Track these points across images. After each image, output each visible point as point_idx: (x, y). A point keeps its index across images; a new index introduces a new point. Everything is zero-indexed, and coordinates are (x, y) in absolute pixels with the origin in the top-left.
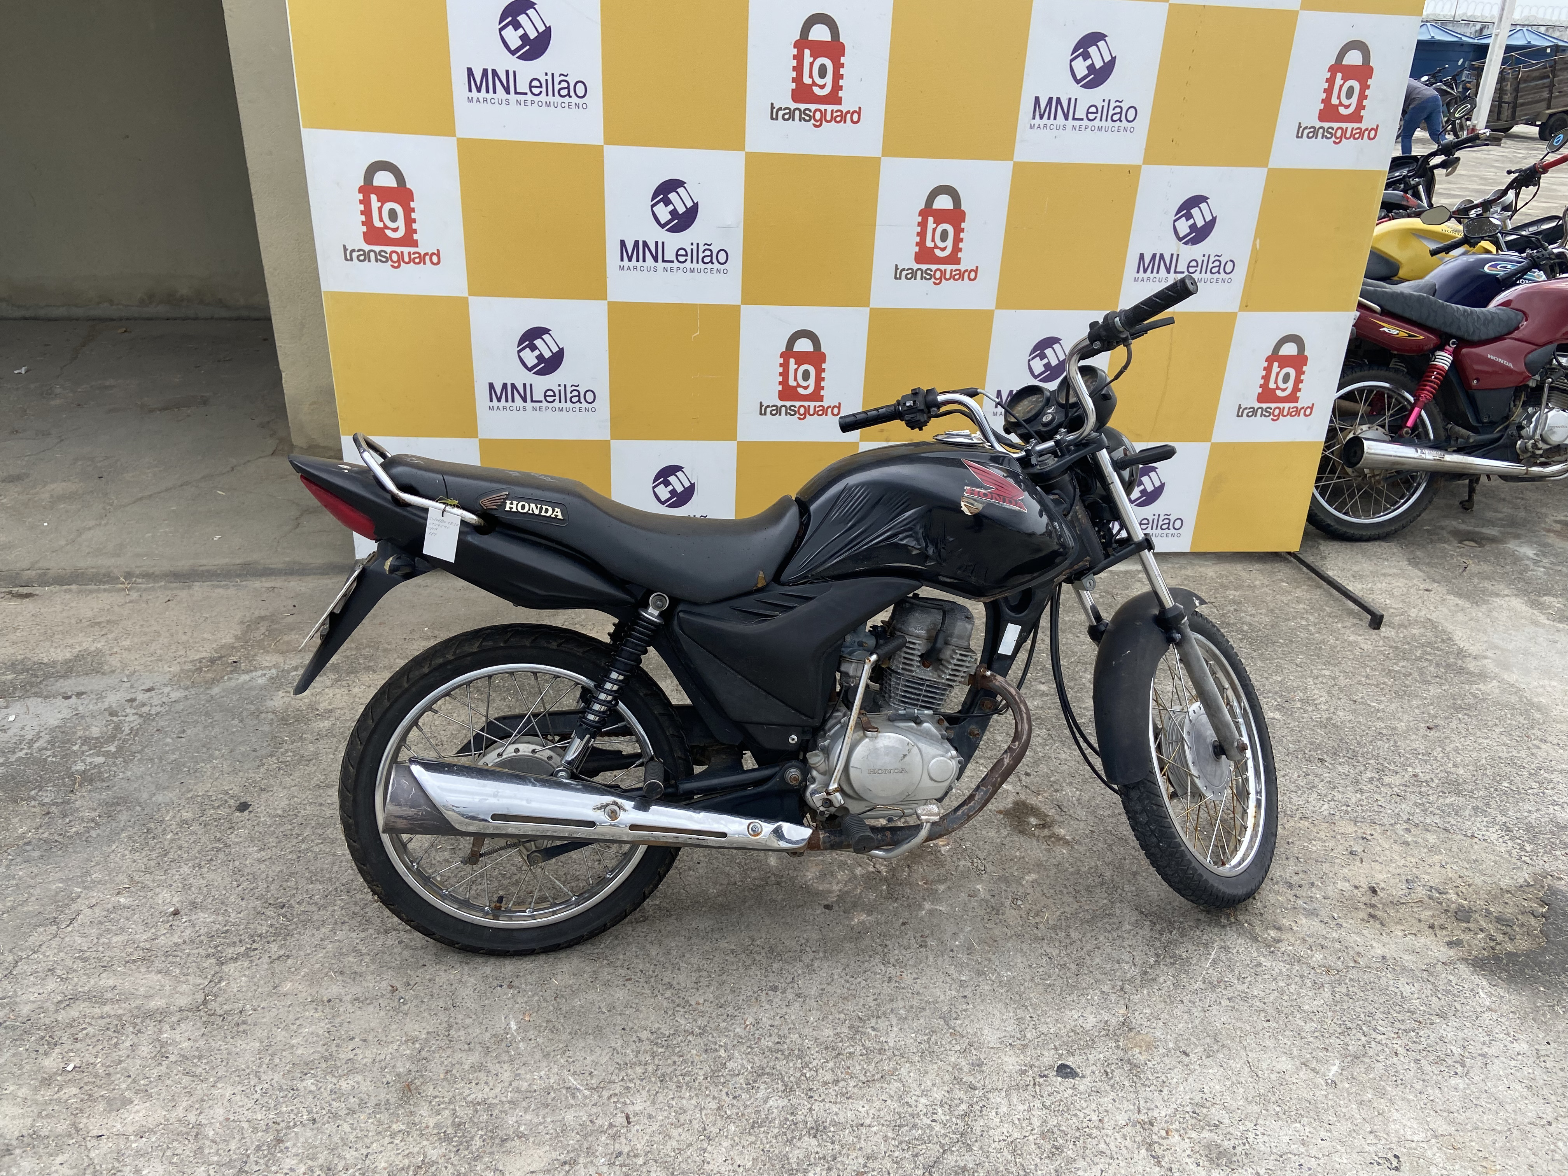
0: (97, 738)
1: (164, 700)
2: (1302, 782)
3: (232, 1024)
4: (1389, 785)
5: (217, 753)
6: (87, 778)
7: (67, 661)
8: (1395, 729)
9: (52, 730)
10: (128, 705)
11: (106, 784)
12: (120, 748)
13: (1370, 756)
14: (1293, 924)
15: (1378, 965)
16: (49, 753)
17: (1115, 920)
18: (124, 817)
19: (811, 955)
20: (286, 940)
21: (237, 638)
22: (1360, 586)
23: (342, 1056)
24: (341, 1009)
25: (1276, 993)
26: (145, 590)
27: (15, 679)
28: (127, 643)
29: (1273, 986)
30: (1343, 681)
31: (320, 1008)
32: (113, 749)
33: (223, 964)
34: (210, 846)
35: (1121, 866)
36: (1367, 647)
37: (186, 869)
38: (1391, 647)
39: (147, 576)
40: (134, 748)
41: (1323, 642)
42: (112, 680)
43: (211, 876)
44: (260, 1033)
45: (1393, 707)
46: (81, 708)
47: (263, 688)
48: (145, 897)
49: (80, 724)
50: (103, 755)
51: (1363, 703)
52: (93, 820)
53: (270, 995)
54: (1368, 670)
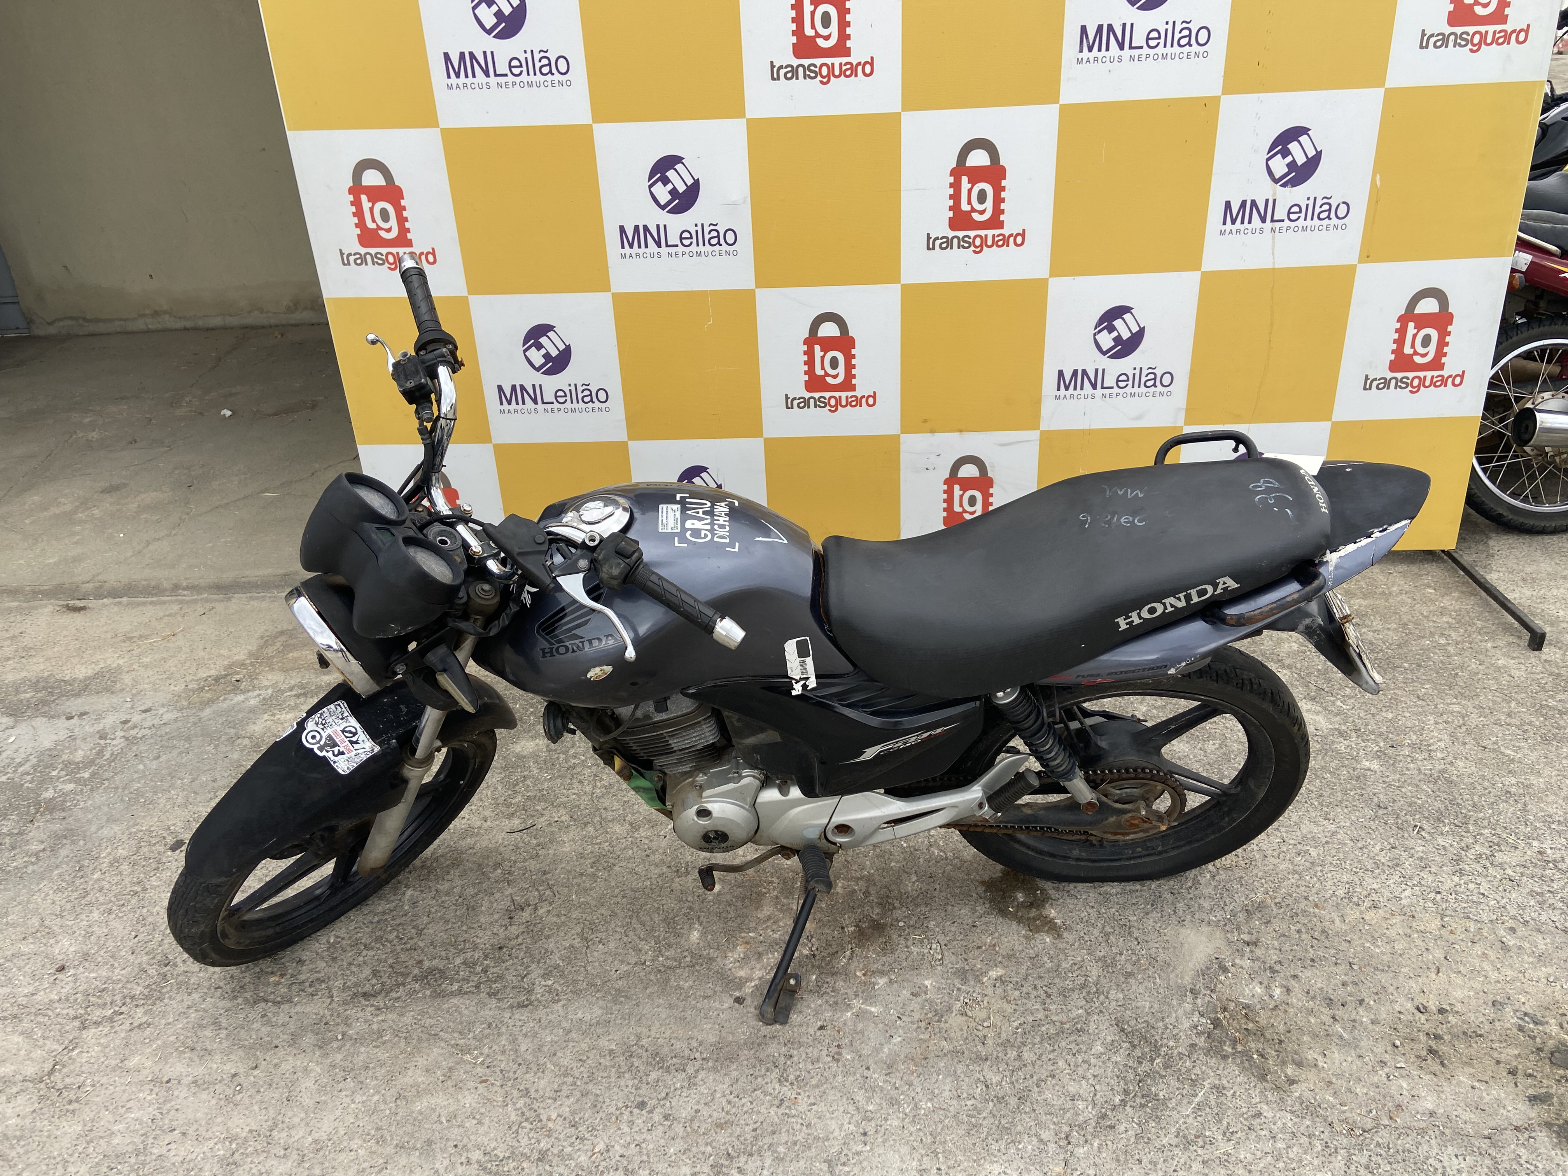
0: (78, 763)
1: (156, 722)
2: (1383, 858)
3: (65, 1102)
4: (1501, 866)
5: (179, 782)
6: (51, 807)
7: (87, 678)
8: (1528, 787)
9: (42, 753)
10: (121, 726)
11: (63, 814)
12: (93, 775)
13: (1486, 823)
14: (1320, 1058)
15: (1423, 1125)
16: (29, 778)
17: (1085, 1038)
18: (63, 852)
19: (698, 1064)
20: (154, 1004)
21: (251, 654)
22: (1528, 593)
23: (155, 1151)
24: (176, 1093)
25: (1269, 1158)
26: (187, 602)
27: (32, 697)
28: (146, 660)
29: (1269, 1146)
30: (1475, 720)
31: (156, 1090)
32: (86, 775)
33: (84, 1028)
34: (128, 890)
35: (1113, 964)
36: (1519, 674)
37: (96, 915)
38: (1551, 674)
39: (194, 588)
40: (107, 775)
41: (1462, 667)
42: (115, 700)
43: (116, 924)
44: (87, 1114)
45: (1533, 756)
46: (77, 730)
47: (252, 711)
48: (45, 945)
49: (68, 748)
50: (75, 782)
51: (1494, 750)
52: (36, 854)
53: (114, 1070)
54: (1513, 704)
